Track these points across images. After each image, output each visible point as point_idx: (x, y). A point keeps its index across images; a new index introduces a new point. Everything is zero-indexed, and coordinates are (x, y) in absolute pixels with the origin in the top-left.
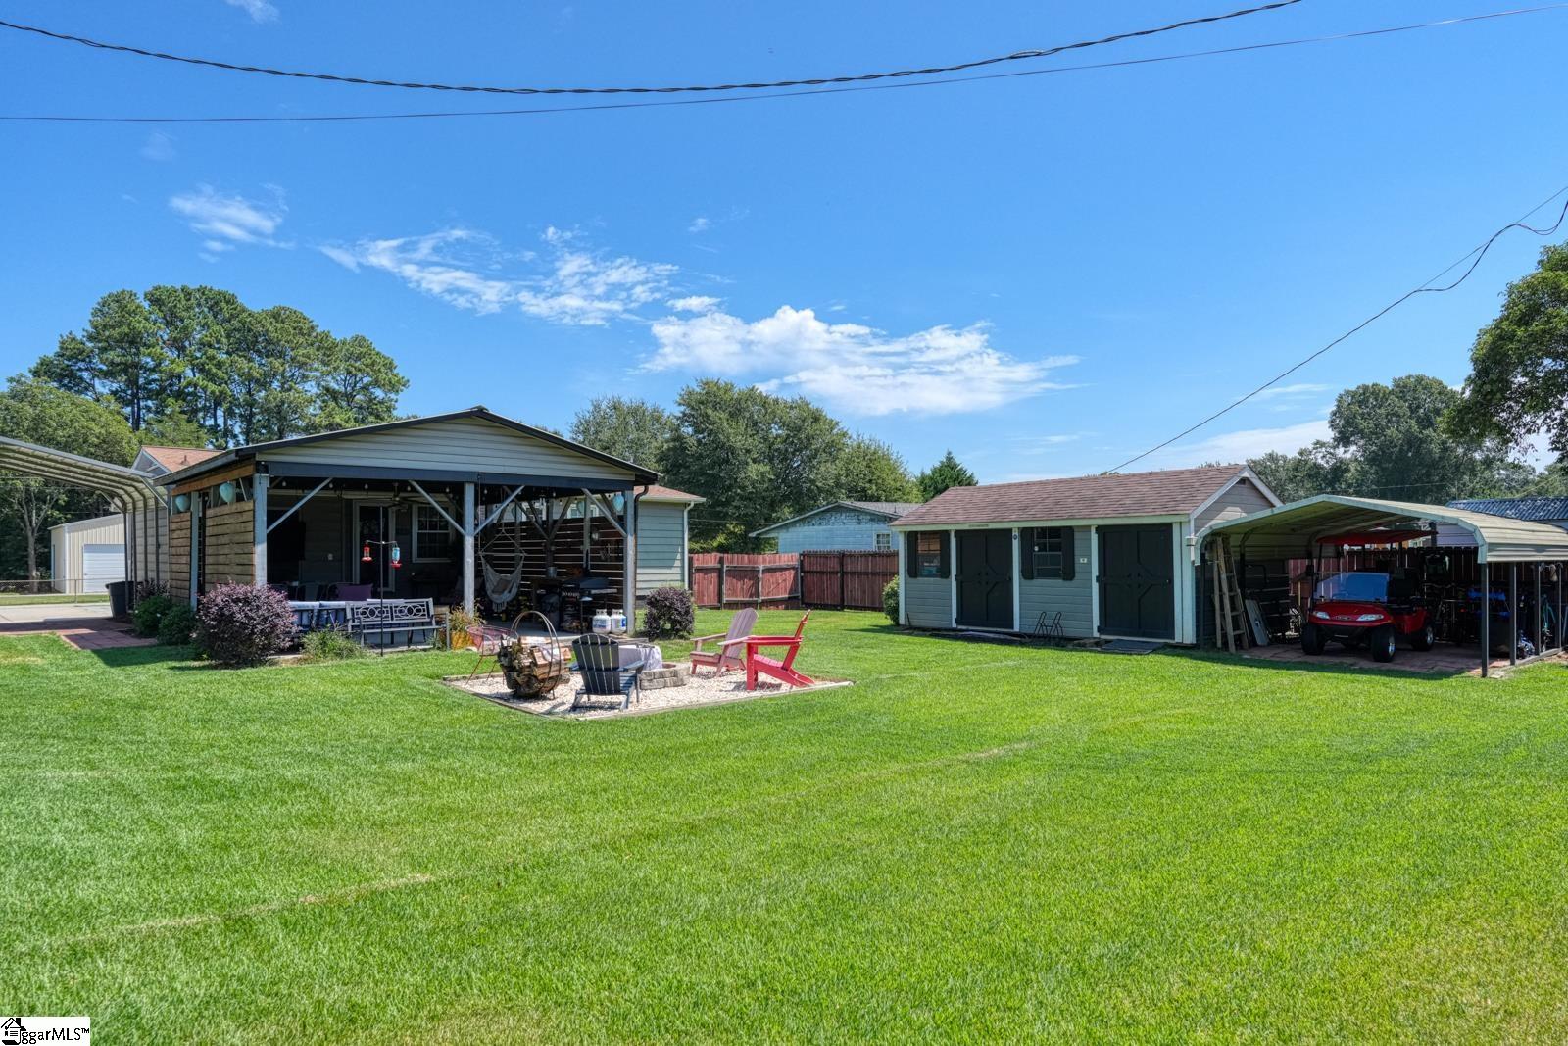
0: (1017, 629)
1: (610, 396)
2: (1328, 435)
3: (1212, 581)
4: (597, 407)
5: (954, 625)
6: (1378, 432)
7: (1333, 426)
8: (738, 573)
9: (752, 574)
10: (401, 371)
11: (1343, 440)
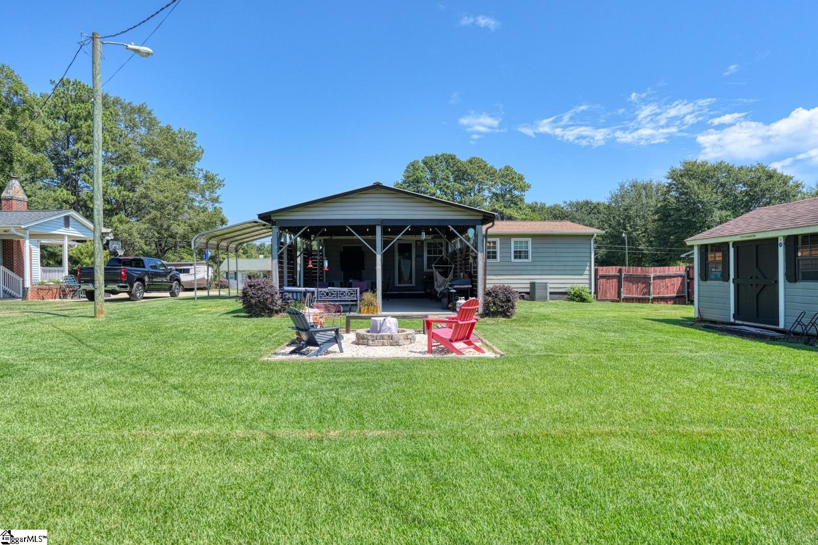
0: (781, 327)
1: (630, 179)
4: (622, 187)
5: (732, 320)
8: (632, 279)
9: (645, 280)
10: (527, 181)
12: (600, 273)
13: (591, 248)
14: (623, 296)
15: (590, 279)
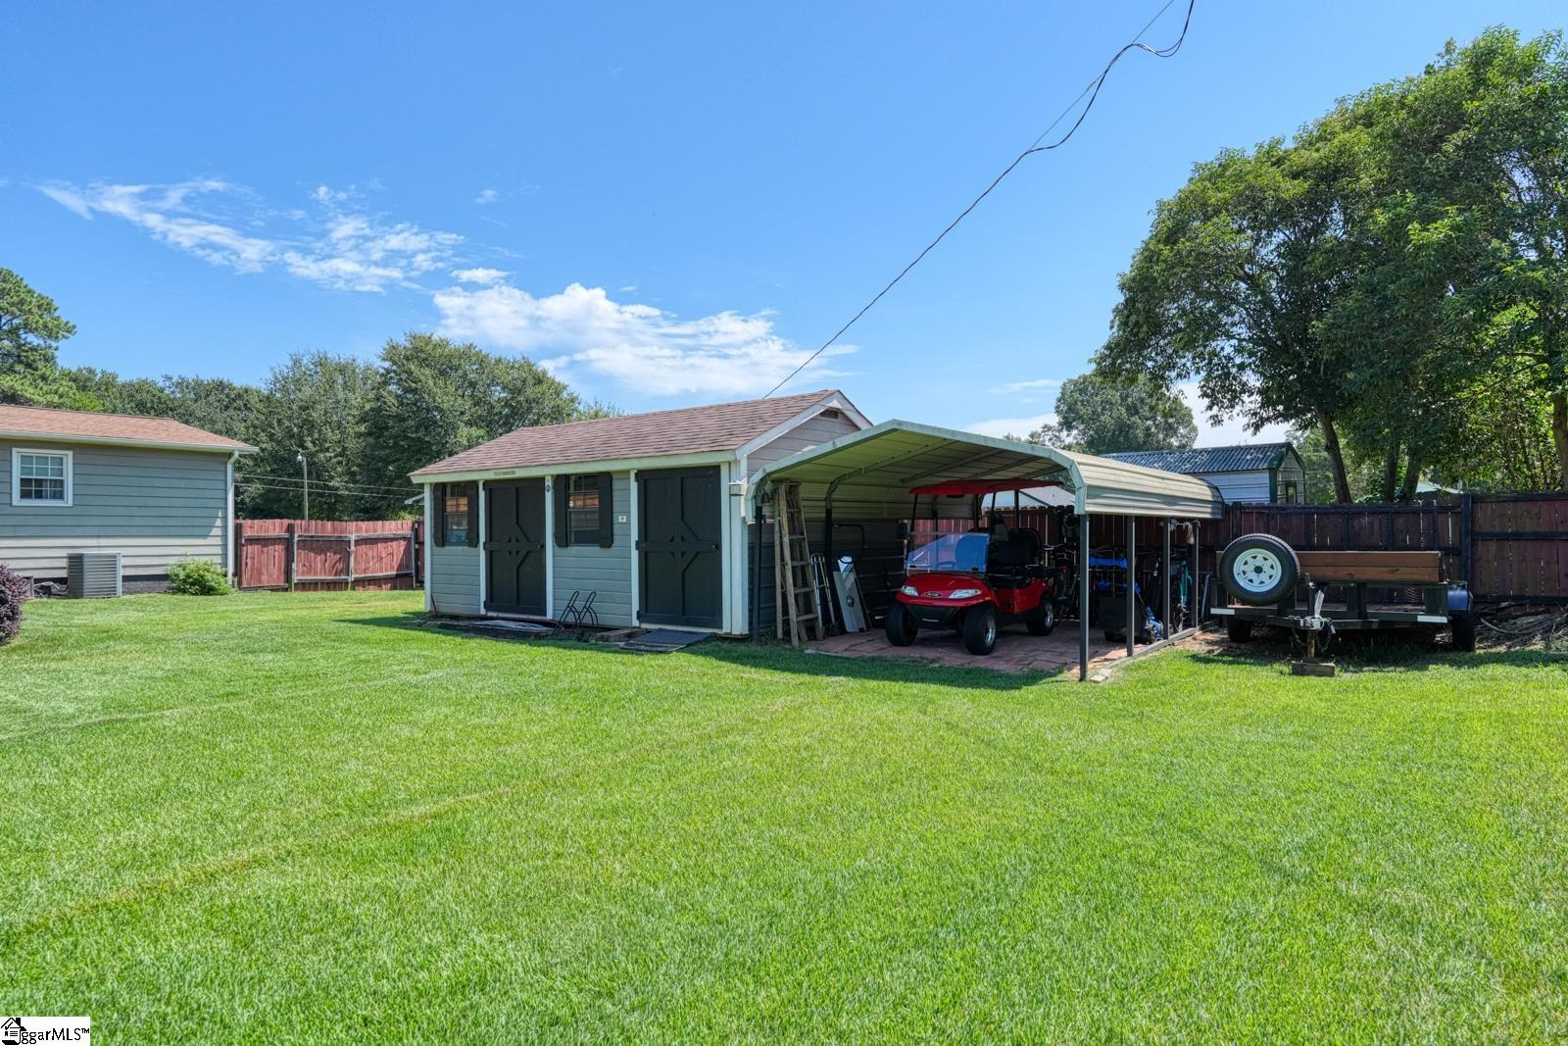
0: (549, 616)
1: (313, 350)
2: (1054, 420)
3: (773, 547)
4: (297, 362)
5: (483, 612)
6: (1095, 416)
7: (1058, 411)
8: (313, 544)
9: (340, 546)
10: (64, 314)
11: (1067, 424)
12: (248, 533)
13: (226, 481)
14: (295, 578)
15: (225, 546)
